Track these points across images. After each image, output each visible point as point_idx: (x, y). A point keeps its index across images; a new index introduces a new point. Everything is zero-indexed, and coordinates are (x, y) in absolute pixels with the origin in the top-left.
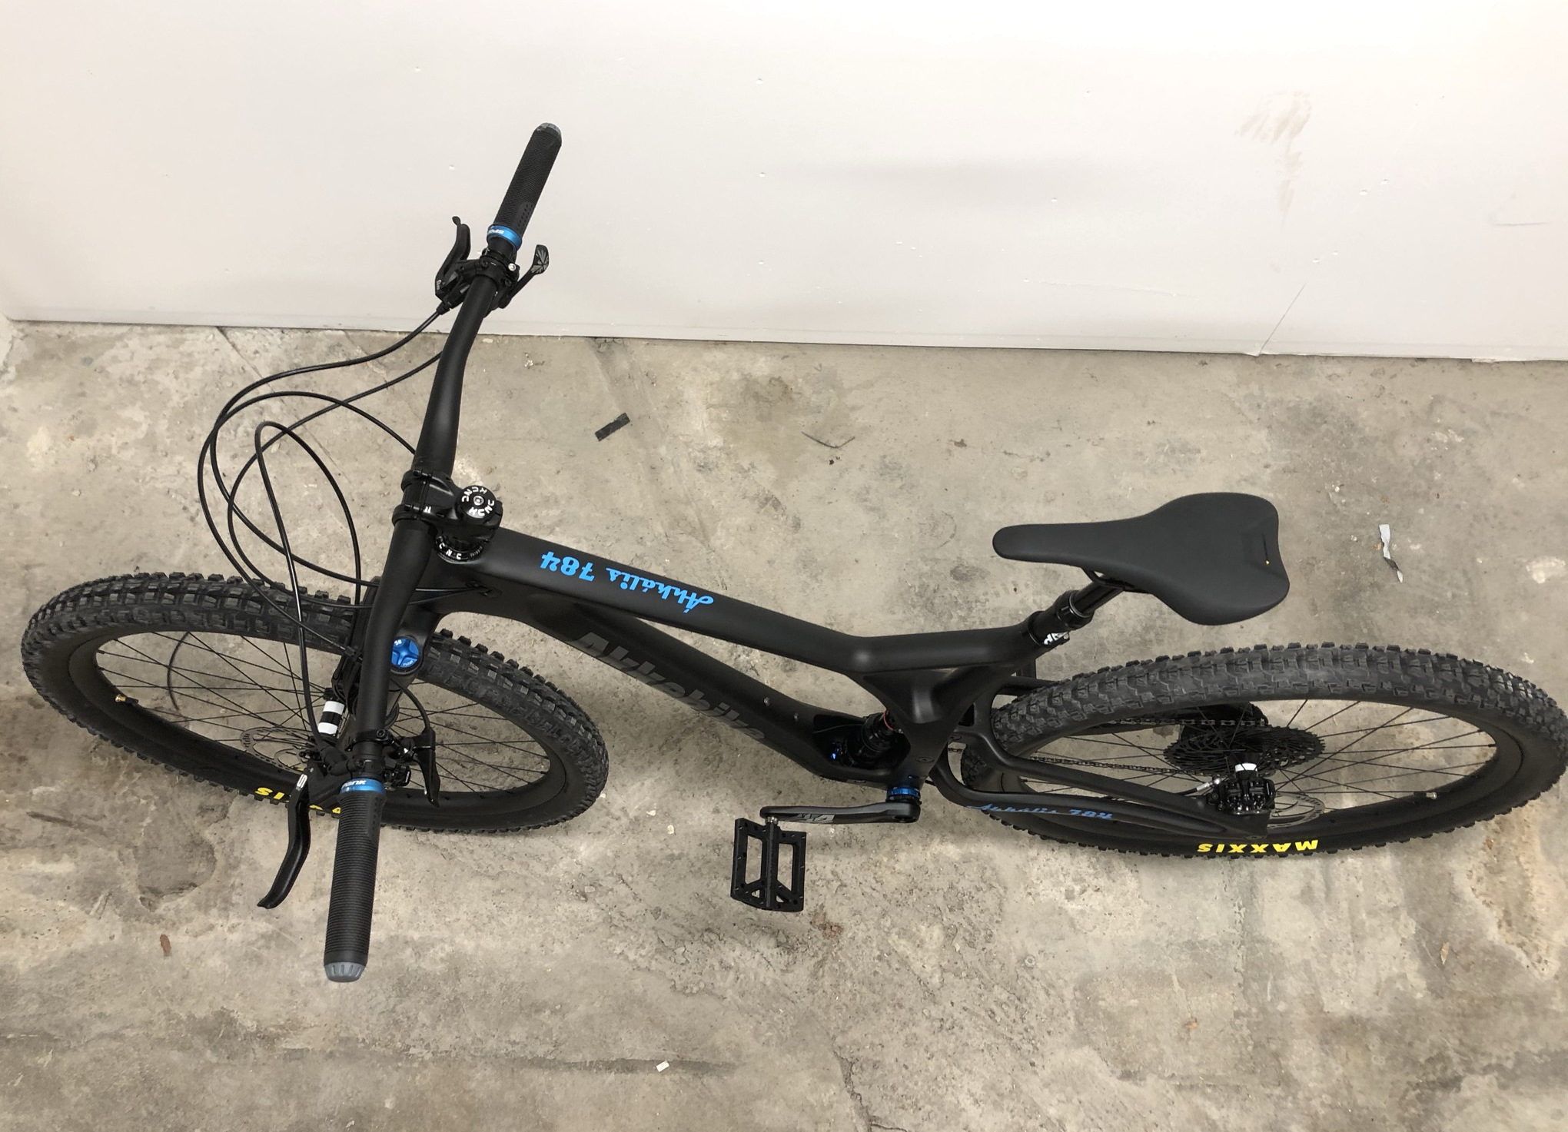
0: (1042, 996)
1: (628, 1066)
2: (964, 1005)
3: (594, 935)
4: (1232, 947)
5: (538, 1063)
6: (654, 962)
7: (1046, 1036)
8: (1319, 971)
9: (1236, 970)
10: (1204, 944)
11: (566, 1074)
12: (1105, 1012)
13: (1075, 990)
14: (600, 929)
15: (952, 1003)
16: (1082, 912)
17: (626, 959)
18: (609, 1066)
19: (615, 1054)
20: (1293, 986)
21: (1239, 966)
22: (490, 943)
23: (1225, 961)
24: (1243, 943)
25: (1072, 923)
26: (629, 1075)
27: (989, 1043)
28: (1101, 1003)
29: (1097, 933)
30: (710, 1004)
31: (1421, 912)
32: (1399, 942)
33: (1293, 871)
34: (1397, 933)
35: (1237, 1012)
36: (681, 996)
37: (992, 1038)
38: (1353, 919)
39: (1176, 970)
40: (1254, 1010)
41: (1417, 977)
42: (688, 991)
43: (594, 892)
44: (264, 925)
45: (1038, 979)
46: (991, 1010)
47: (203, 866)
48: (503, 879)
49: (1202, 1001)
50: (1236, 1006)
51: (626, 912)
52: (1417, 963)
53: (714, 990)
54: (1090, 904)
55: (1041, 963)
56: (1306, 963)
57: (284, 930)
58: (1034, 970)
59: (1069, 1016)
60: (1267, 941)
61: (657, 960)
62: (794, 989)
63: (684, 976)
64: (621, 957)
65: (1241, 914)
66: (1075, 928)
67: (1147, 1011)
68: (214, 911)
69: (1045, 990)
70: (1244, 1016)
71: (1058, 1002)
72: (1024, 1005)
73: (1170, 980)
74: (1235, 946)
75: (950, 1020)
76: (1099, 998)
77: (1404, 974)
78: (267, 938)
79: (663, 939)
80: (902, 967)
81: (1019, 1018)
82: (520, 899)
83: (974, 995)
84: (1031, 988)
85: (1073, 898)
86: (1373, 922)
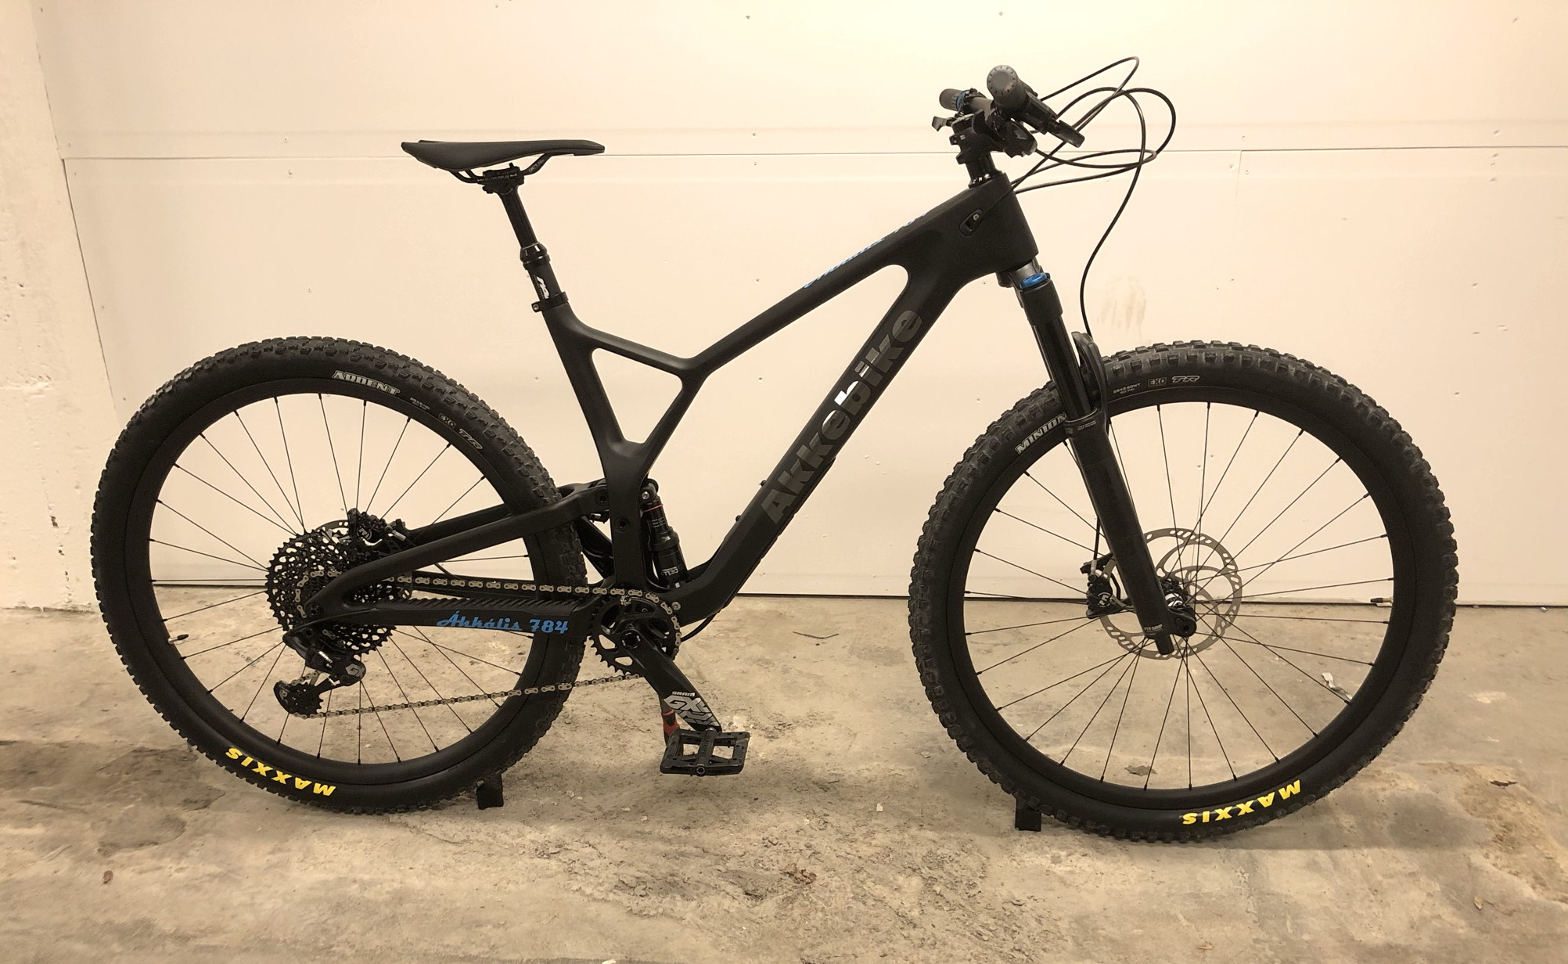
0: (1034, 924)
2: (948, 928)
3: (552, 880)
4: (1240, 898)
6: (611, 896)
7: (1042, 952)
8: (1341, 914)
9: (1248, 912)
10: (1206, 895)
12: (1104, 937)
13: (1070, 922)
14: (559, 876)
15: (934, 926)
16: (1071, 872)
17: (583, 894)
18: (548, 962)
20: (1315, 924)
21: (1251, 909)
22: (441, 883)
23: (1234, 905)
24: (1251, 896)
25: (1062, 881)
27: (976, 953)
28: (1100, 931)
29: (1090, 886)
30: (667, 925)
31: (1441, 877)
32: (1425, 894)
33: (1294, 853)
34: (1420, 889)
35: (1256, 941)
36: (637, 918)
37: (980, 949)
38: (1368, 881)
39: (1181, 912)
40: (1275, 939)
41: (1455, 920)
42: (645, 913)
43: (559, 852)
44: (213, 869)
45: (1028, 912)
46: (977, 931)
47: (170, 834)
48: (466, 845)
49: (1217, 933)
50: (1254, 937)
51: (590, 864)
52: (1451, 909)
53: (672, 914)
54: (1079, 865)
55: (1030, 904)
56: (1326, 910)
57: (233, 871)
58: (1023, 907)
59: (1067, 941)
60: (1278, 894)
61: (615, 893)
62: (760, 915)
63: (643, 904)
64: (577, 893)
65: (1245, 878)
66: (1065, 884)
67: (1154, 939)
68: (168, 860)
69: (1036, 920)
70: (1265, 942)
71: (1052, 928)
72: (1014, 928)
73: (1175, 919)
74: (1243, 897)
75: (932, 938)
76: (1098, 929)
77: (1439, 917)
78: (212, 877)
79: (624, 880)
80: (879, 903)
81: (1008, 937)
82: (481, 857)
83: (957, 921)
84: (1020, 917)
85: (1060, 862)
86: (1391, 881)
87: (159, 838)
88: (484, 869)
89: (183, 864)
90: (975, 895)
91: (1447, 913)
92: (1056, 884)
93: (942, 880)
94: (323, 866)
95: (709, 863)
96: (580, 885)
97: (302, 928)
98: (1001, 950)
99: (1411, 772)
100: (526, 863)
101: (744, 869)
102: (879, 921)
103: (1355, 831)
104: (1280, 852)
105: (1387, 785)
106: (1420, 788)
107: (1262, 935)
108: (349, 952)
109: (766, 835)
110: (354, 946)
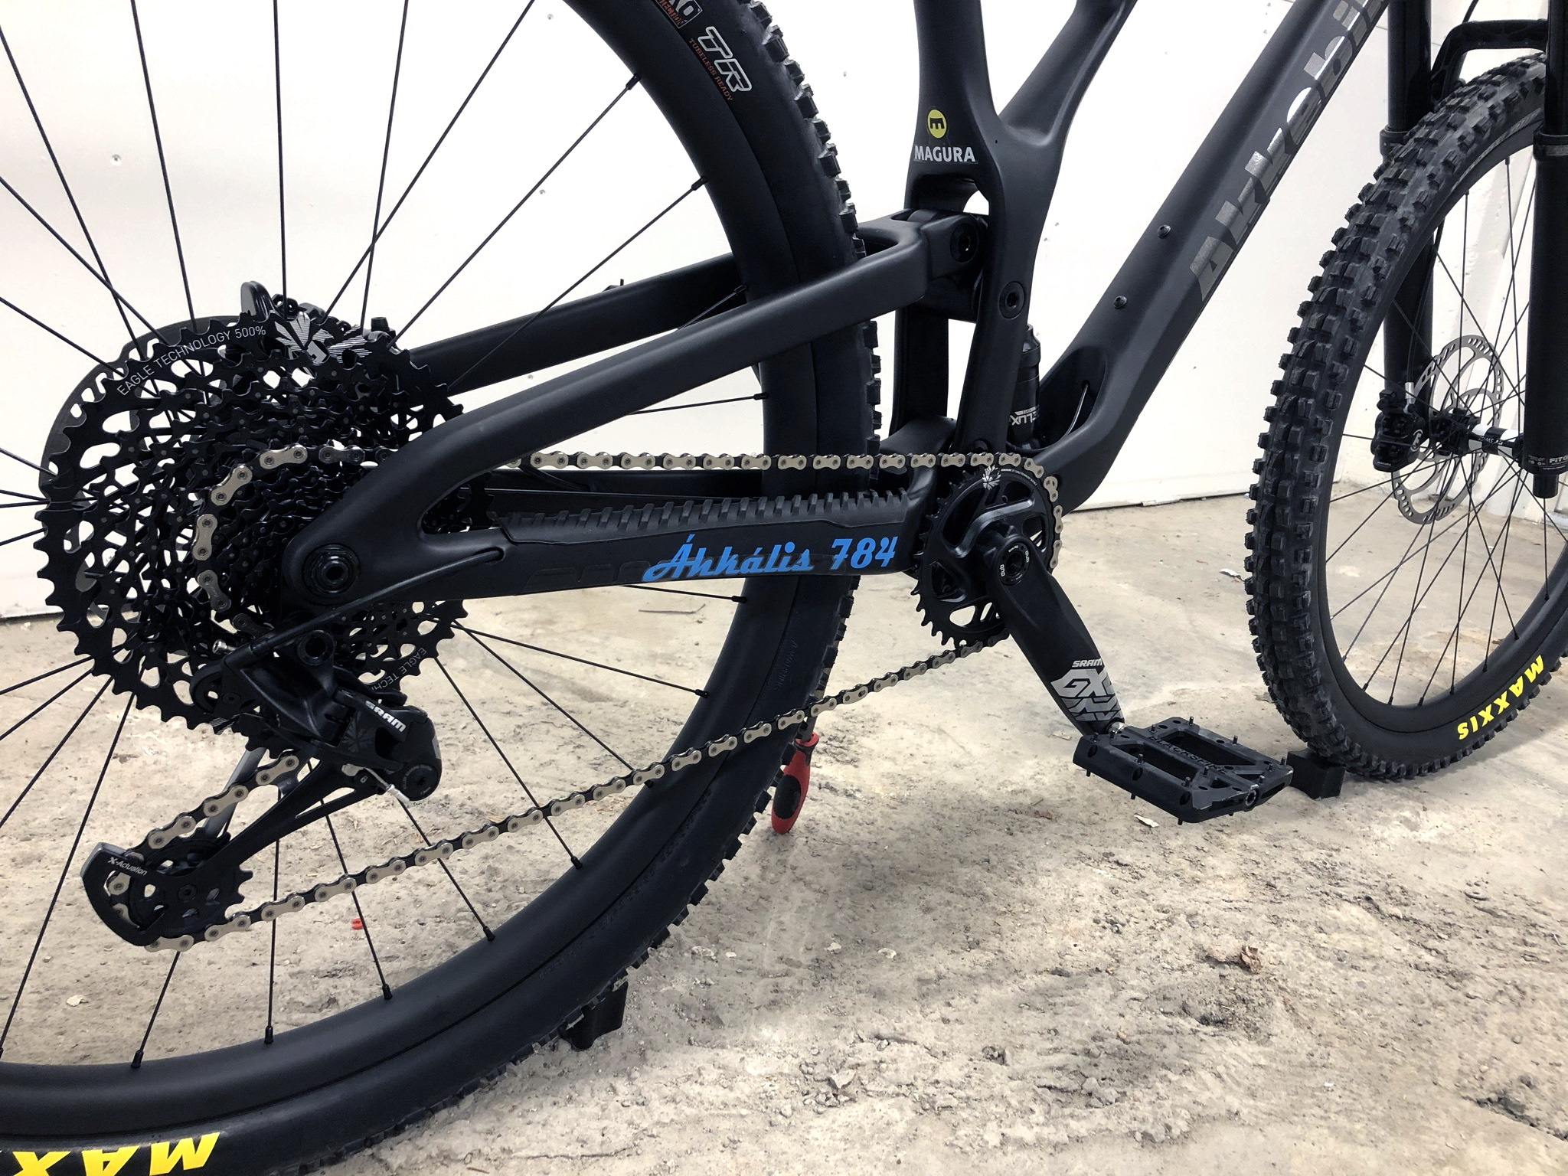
3: (923, 1143)
6: (1073, 1123)
14: (926, 1129)
17: (1022, 1145)
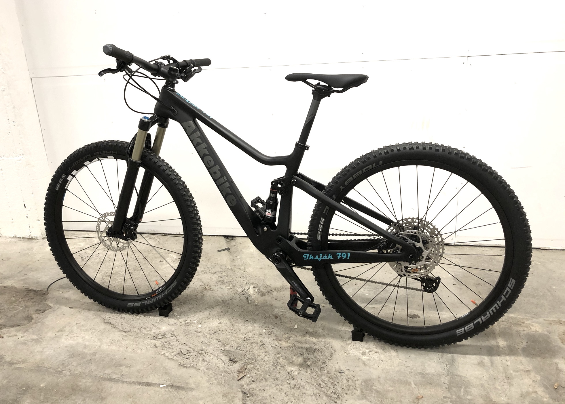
0: (345, 381)
1: (148, 384)
2: (307, 381)
4: (442, 376)
5: (111, 380)
7: (345, 395)
8: (489, 388)
9: (444, 383)
10: (428, 374)
11: (120, 384)
12: (375, 390)
13: (362, 382)
15: (301, 380)
16: (369, 360)
18: (140, 383)
19: (145, 380)
20: (475, 391)
21: (446, 382)
23: (439, 380)
24: (448, 375)
25: (364, 363)
26: (147, 387)
27: (315, 393)
28: (374, 387)
29: (376, 366)
30: (193, 371)
31: (542, 373)
32: (532, 381)
33: (474, 357)
34: (530, 378)
35: (445, 397)
36: (182, 367)
37: (318, 391)
38: (506, 373)
39: (413, 381)
40: (454, 397)
41: (543, 394)
42: (185, 365)
43: (162, 338)
44: (35, 337)
45: (344, 376)
46: (319, 383)
47: (26, 322)
48: (129, 333)
49: (426, 392)
50: (444, 395)
51: (172, 343)
52: (543, 389)
53: (196, 367)
54: (373, 357)
55: (347, 373)
56: (482, 385)
57: (41, 338)
58: (343, 374)
59: (357, 390)
60: (461, 376)
61: (177, 356)
62: (231, 370)
63: (186, 361)
64: (163, 355)
65: (447, 367)
66: (365, 364)
67: (397, 392)
68: (21, 332)
69: (347, 380)
70: (449, 398)
71: (352, 384)
72: (336, 383)
73: (410, 384)
74: (444, 376)
75: (299, 385)
76: (373, 386)
77: (536, 392)
78: (33, 340)
79: (182, 351)
80: (282, 368)
81: (332, 387)
82: (132, 338)
83: (312, 378)
84: (340, 378)
85: (365, 355)
86: (517, 373)
87: (21, 324)
88: (131, 343)
89: (25, 334)
90: (324, 367)
91: (540, 391)
92: (361, 364)
93: (312, 360)
94: (74, 338)
95: (218, 346)
96: (165, 352)
97: (55, 363)
98: (327, 392)
99: (540, 323)
100: (148, 342)
101: (232, 349)
102: (279, 376)
103: (505, 349)
104: (467, 356)
105: (526, 329)
106: (542, 331)
107: (448, 395)
108: (68, 373)
109: (246, 336)
110: (71, 371)
